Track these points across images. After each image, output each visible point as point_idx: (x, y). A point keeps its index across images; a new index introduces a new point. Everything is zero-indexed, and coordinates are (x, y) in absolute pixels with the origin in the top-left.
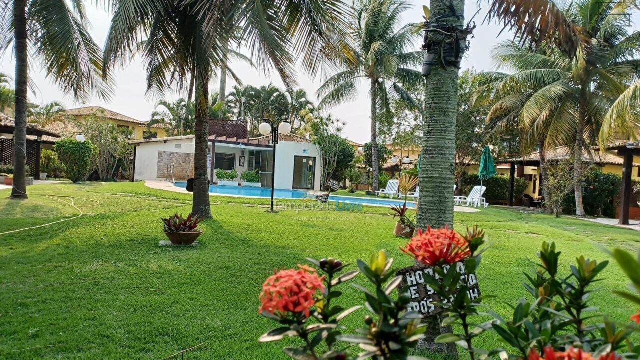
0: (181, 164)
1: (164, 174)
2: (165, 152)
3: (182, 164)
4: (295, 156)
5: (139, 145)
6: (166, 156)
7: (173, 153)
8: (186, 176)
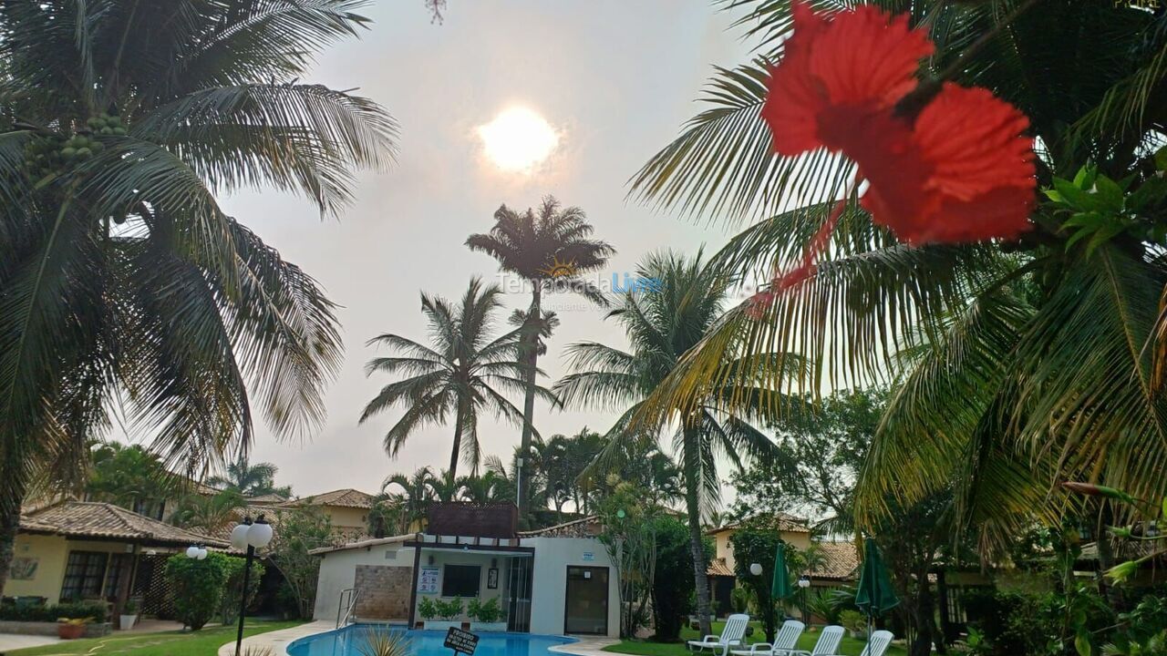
0: (394, 587)
1: (364, 607)
2: (367, 567)
3: (396, 587)
4: (569, 567)
5: (324, 557)
6: (369, 574)
7: (382, 567)
8: (402, 610)
